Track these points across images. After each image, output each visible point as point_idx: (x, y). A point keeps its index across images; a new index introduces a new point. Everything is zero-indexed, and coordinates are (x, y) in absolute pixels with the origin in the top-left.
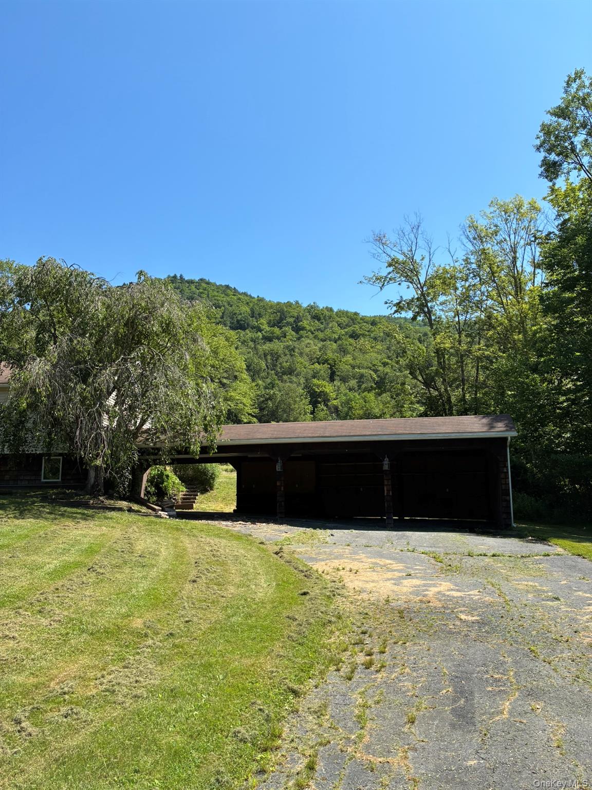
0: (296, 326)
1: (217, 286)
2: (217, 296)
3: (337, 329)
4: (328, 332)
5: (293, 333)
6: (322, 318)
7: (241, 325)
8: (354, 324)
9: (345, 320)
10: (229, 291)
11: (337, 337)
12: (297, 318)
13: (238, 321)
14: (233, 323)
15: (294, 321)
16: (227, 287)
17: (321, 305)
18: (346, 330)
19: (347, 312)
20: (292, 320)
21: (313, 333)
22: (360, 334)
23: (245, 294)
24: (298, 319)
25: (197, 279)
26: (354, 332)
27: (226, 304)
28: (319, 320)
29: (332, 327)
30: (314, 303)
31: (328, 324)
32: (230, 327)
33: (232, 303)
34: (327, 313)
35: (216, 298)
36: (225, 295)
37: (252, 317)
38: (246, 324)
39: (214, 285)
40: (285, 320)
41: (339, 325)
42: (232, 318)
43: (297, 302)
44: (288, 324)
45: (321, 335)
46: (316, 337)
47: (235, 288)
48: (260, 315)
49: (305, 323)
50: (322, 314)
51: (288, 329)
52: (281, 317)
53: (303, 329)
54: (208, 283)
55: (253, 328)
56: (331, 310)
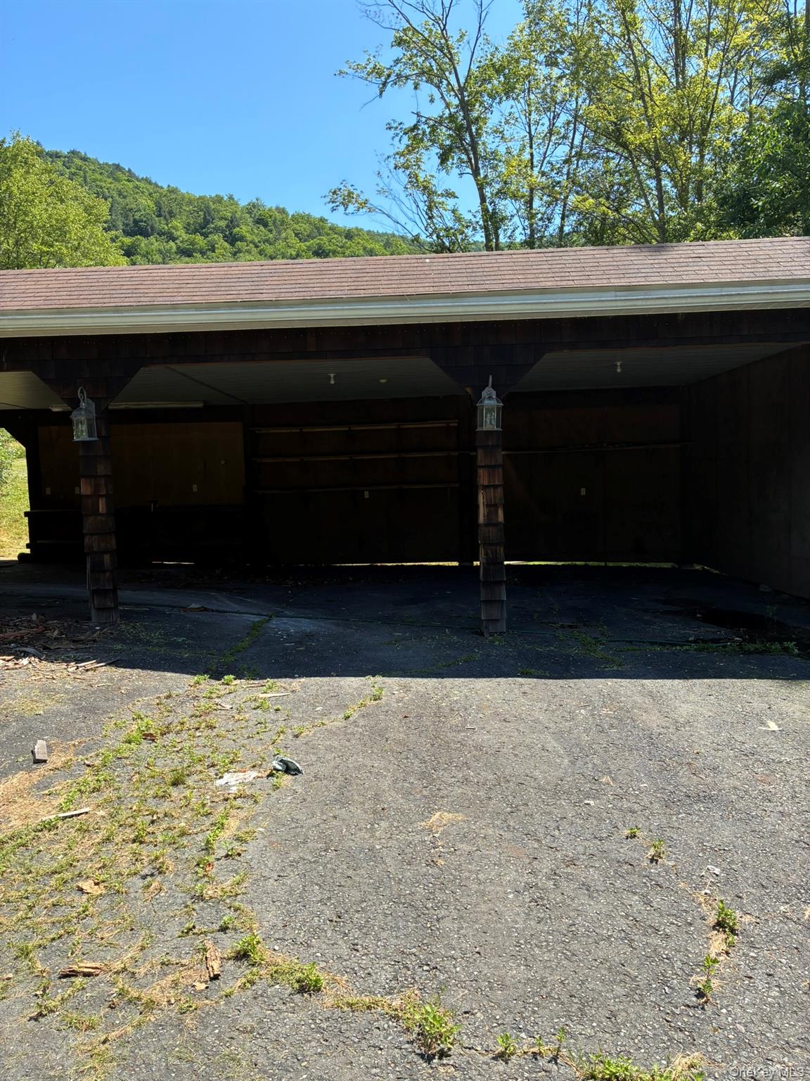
0: (231, 234)
1: (100, 165)
2: (101, 180)
3: (293, 240)
4: (280, 245)
5: (226, 244)
6: (270, 224)
7: (140, 227)
8: (320, 235)
9: (304, 228)
10: (119, 174)
12: (232, 221)
13: (136, 222)
14: (127, 225)
15: (227, 226)
16: (117, 167)
18: (308, 244)
20: (223, 224)
21: (257, 246)
23: (148, 181)
24: (232, 223)
25: (65, 152)
26: (320, 247)
27: (115, 194)
28: (266, 225)
29: (286, 238)
30: (257, 200)
31: (279, 233)
32: (124, 231)
33: (125, 193)
34: (279, 216)
35: (98, 183)
36: (114, 179)
37: (159, 216)
38: (149, 227)
39: (95, 162)
40: (212, 223)
41: (297, 235)
42: (126, 217)
43: (231, 198)
44: (217, 229)
45: (270, 250)
46: (261, 253)
47: (130, 171)
48: (171, 214)
49: (243, 230)
50: (271, 217)
51: (217, 238)
52: (205, 218)
53: (242, 239)
54: (85, 159)
55: (161, 234)
56: (283, 211)
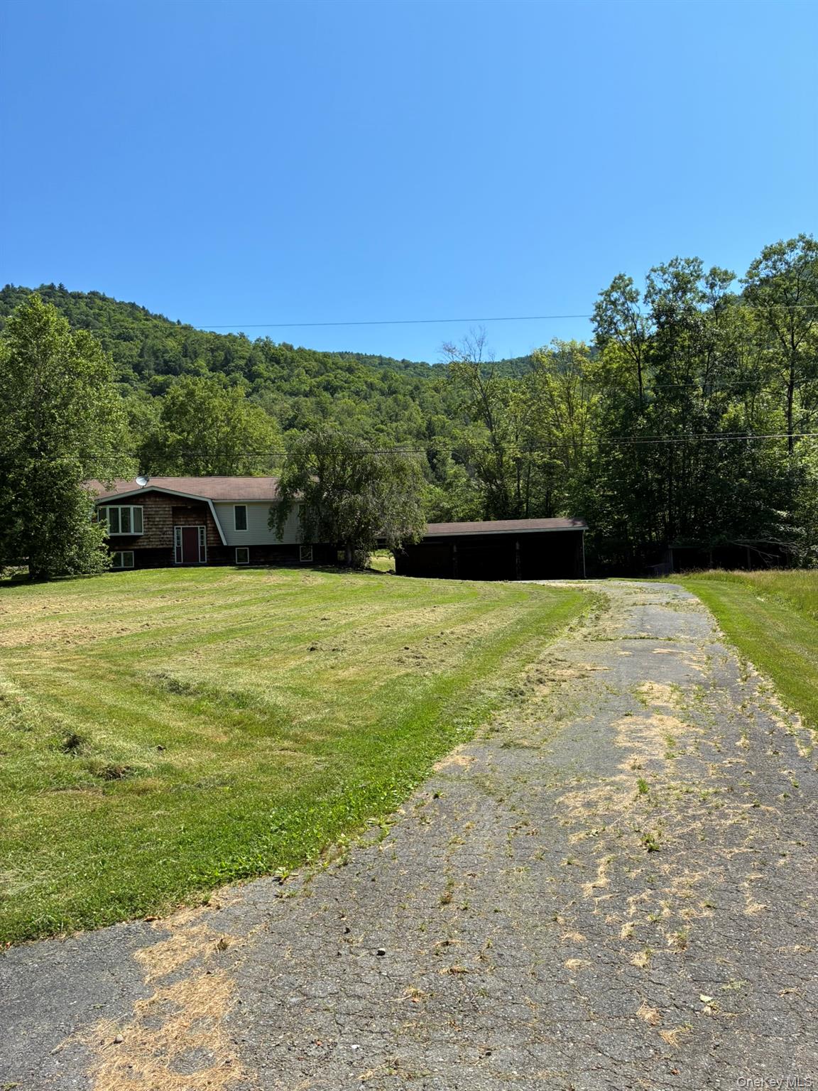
0: (249, 371)
1: (117, 304)
2: (123, 321)
3: (305, 377)
4: (294, 382)
5: (246, 381)
6: (282, 361)
7: (169, 367)
8: (327, 371)
9: (314, 365)
10: (138, 314)
11: (308, 389)
12: (250, 361)
13: (166, 362)
14: (158, 364)
15: (246, 364)
16: (133, 305)
17: (277, 341)
18: (317, 380)
19: (314, 353)
20: (242, 362)
21: (274, 382)
22: (337, 387)
23: (161, 318)
25: (86, 292)
26: (329, 383)
27: (138, 333)
28: (278, 362)
29: (298, 375)
30: (266, 337)
31: (292, 370)
33: (147, 333)
34: (289, 354)
35: (122, 323)
36: (134, 319)
37: (185, 356)
38: (177, 366)
39: (113, 301)
40: (233, 362)
41: (307, 372)
42: (157, 358)
43: (242, 335)
44: (238, 368)
45: (286, 386)
46: (279, 388)
47: (144, 308)
48: (196, 355)
49: (261, 368)
50: (282, 355)
51: (238, 375)
52: (226, 358)
53: (259, 375)
54: (104, 299)
55: (188, 372)
56: (290, 348)
